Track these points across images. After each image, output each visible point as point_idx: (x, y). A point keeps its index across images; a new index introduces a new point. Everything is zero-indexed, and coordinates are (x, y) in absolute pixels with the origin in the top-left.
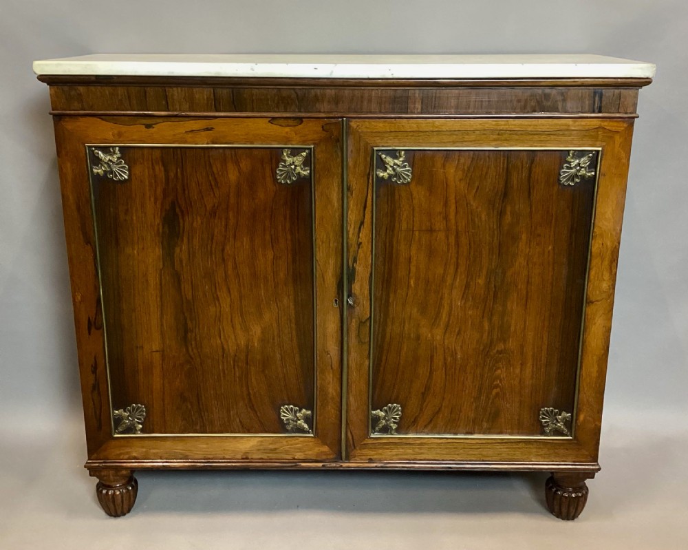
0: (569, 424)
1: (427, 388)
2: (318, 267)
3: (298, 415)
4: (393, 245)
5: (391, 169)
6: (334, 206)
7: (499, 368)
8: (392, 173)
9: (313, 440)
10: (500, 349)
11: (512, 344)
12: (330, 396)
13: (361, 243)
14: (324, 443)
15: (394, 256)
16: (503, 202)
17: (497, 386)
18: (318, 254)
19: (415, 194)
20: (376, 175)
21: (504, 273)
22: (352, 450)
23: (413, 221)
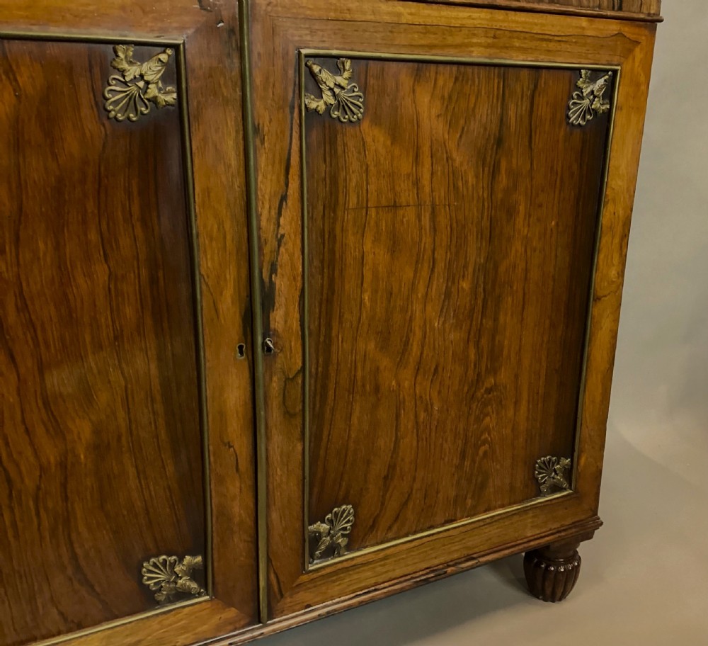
0: (568, 473)
1: (392, 467)
2: (204, 287)
3: (177, 569)
4: (335, 237)
5: (329, 93)
6: (230, 166)
7: (487, 415)
8: (332, 101)
9: (209, 605)
10: (489, 386)
11: (504, 376)
12: (237, 520)
13: (283, 236)
14: (229, 604)
15: (337, 256)
16: (496, 153)
17: (484, 443)
18: (203, 263)
19: (369, 140)
20: (306, 105)
21: (496, 268)
22: (278, 602)
23: (367, 190)
